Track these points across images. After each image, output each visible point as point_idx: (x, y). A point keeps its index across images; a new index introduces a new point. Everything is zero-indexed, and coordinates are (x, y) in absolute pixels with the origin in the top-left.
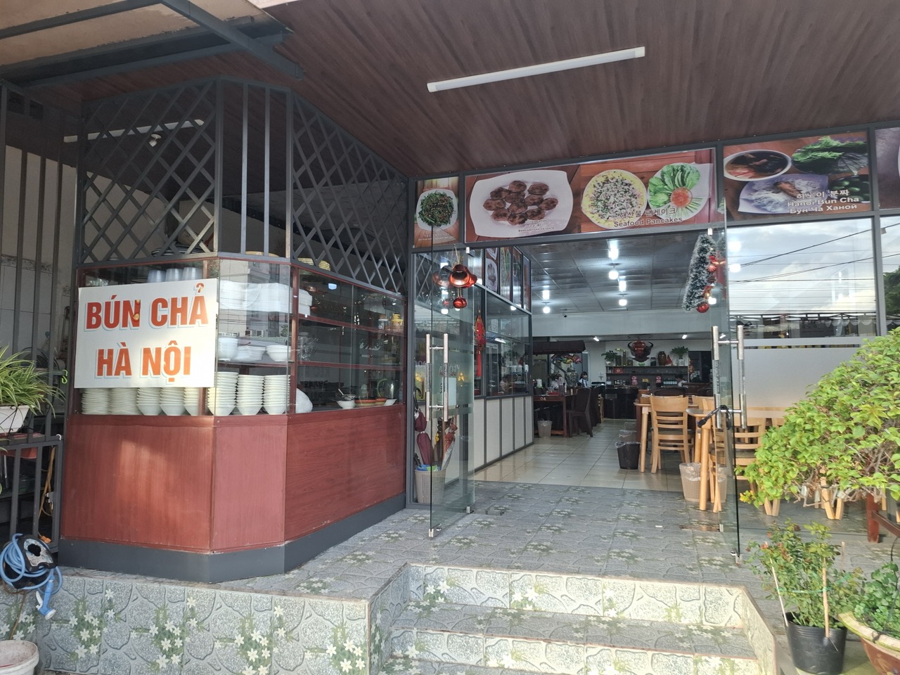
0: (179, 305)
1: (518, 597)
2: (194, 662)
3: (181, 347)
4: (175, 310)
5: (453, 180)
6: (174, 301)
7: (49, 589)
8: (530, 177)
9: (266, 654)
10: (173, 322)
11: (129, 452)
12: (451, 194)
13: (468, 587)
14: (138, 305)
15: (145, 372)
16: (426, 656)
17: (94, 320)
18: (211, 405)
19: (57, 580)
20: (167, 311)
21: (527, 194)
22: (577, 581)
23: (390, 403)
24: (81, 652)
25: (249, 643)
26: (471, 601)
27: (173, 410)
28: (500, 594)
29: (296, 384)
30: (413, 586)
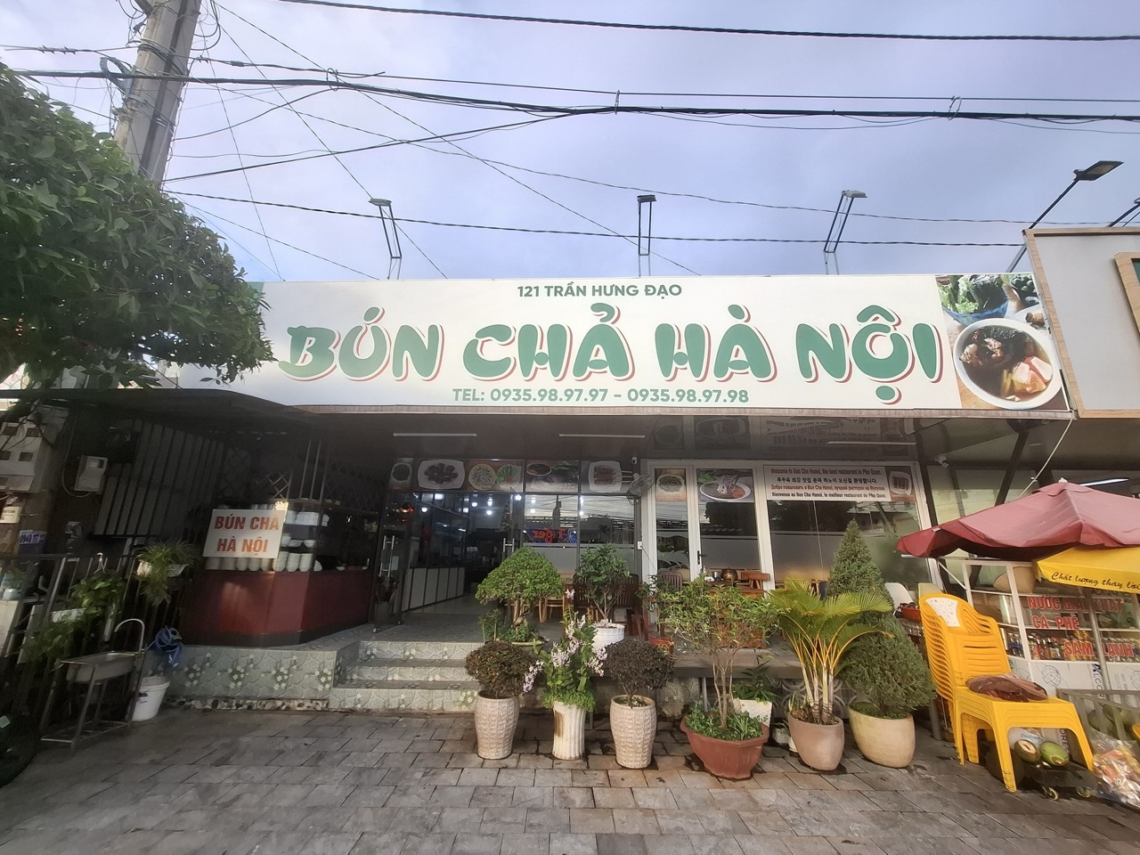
0: (265, 521)
1: (407, 653)
2: (249, 684)
3: (263, 539)
4: (262, 524)
5: (411, 459)
6: (263, 518)
7: (176, 653)
8: (448, 462)
9: (286, 677)
10: (261, 528)
11: (229, 587)
12: (409, 465)
13: (386, 651)
14: (244, 519)
15: (243, 550)
16: (361, 678)
17: (219, 525)
18: (274, 567)
19: (181, 649)
20: (259, 523)
21: (445, 470)
22: (433, 644)
23: (365, 568)
24: (188, 684)
25: (279, 673)
26: (387, 657)
27: (254, 568)
28: (399, 653)
29: (316, 558)
30: (361, 652)
